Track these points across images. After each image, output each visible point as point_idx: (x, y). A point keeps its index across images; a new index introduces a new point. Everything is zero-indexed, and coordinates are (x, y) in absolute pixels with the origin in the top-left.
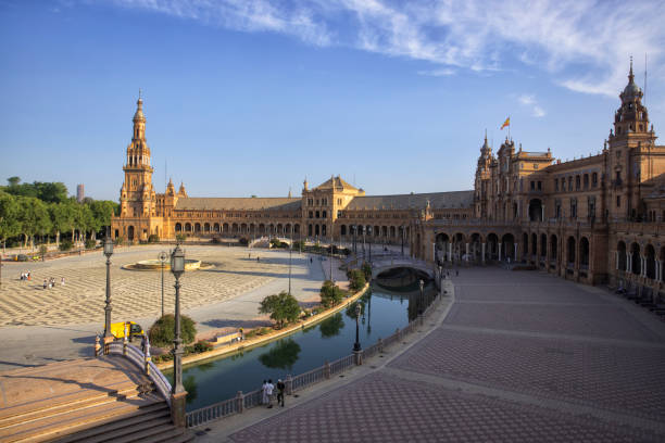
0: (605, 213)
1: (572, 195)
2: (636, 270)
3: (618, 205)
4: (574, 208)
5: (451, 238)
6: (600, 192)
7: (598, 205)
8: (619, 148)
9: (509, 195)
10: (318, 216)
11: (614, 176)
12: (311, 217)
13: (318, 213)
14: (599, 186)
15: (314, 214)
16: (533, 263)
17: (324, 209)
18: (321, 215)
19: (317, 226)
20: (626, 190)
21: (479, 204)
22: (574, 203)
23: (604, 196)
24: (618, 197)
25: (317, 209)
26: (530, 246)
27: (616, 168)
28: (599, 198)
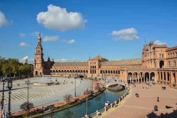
4: (175, 63)
5: (133, 74)
10: (93, 68)
12: (91, 68)
17: (95, 65)
18: (94, 67)
19: (93, 71)
25: (93, 65)
26: (160, 76)
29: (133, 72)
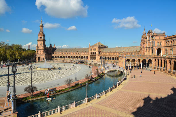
5: (131, 61)
12: (91, 54)
13: (93, 53)
15: (92, 53)
16: (157, 69)
17: (95, 52)
19: (93, 57)
26: (157, 63)
29: (131, 59)
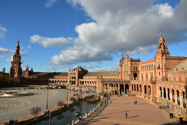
0: (156, 78)
1: (146, 72)
2: (165, 97)
3: (160, 75)
4: (147, 76)
6: (154, 71)
7: (154, 75)
8: (159, 57)
9: (127, 72)
10: (73, 78)
11: (158, 66)
14: (154, 69)
16: (135, 94)
17: (75, 76)
20: (161, 70)
21: (120, 75)
22: (147, 74)
23: (155, 72)
24: (159, 73)
26: (134, 88)
27: (158, 63)
28: (154, 73)
29: (109, 84)
